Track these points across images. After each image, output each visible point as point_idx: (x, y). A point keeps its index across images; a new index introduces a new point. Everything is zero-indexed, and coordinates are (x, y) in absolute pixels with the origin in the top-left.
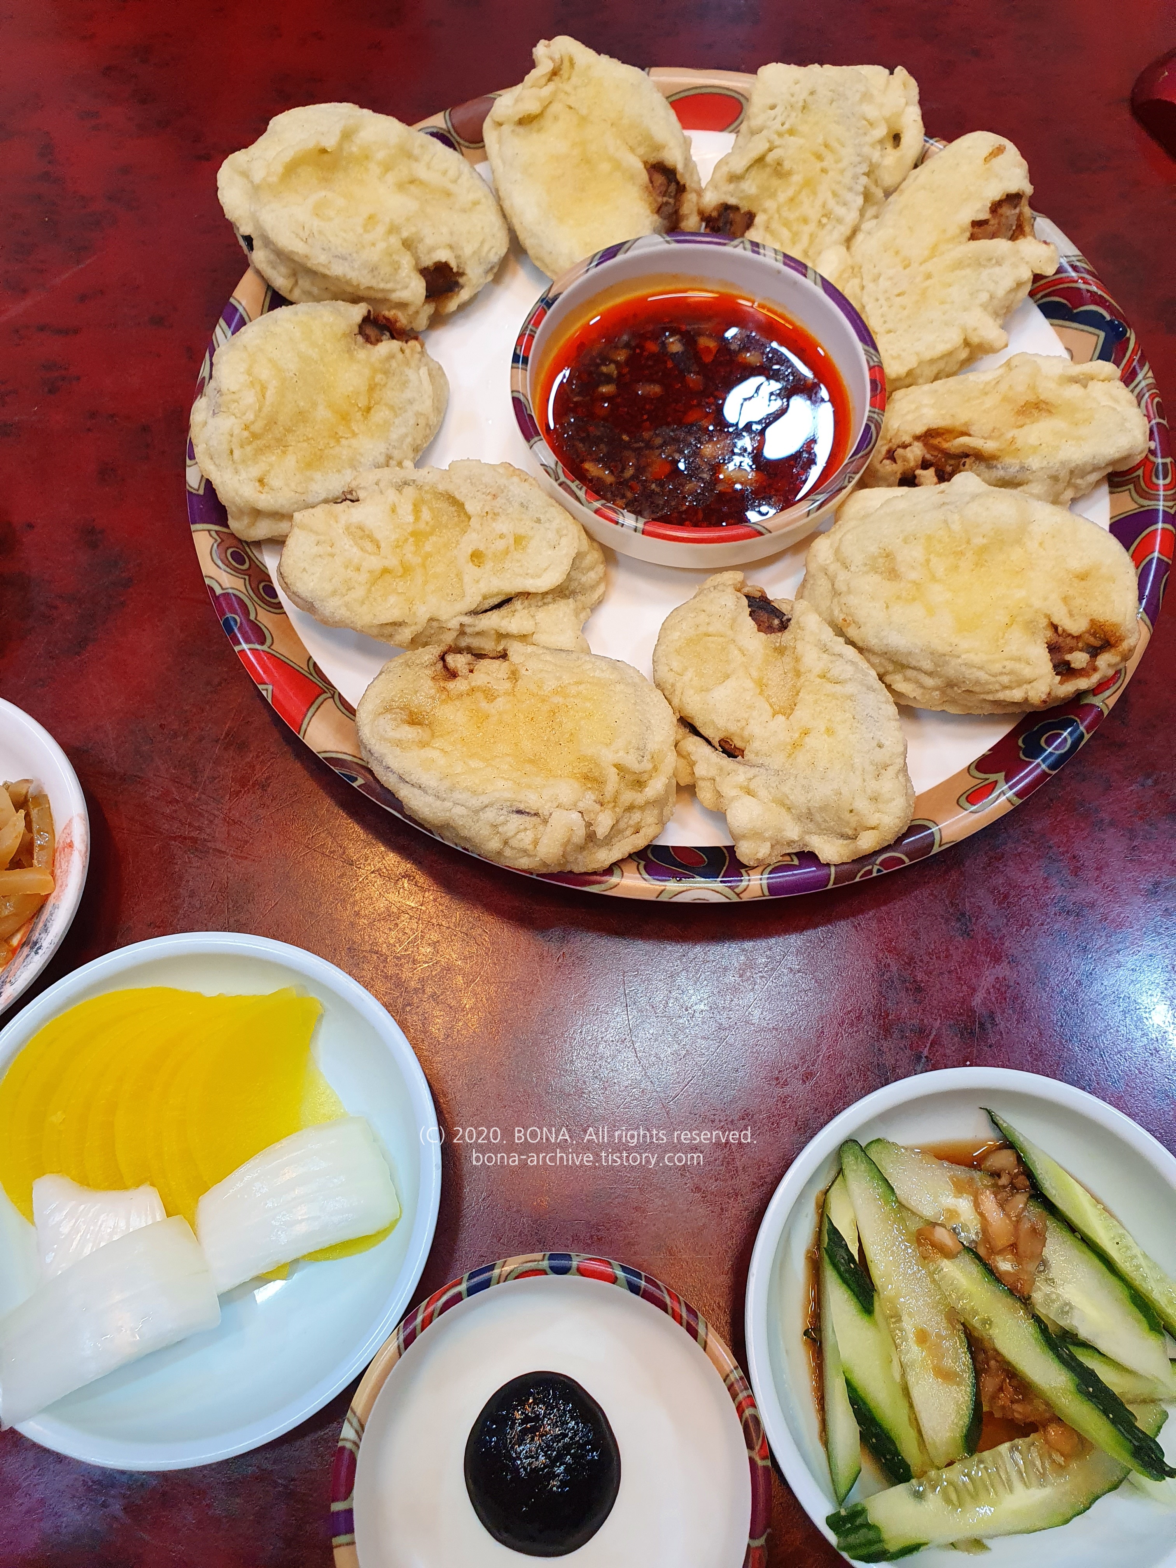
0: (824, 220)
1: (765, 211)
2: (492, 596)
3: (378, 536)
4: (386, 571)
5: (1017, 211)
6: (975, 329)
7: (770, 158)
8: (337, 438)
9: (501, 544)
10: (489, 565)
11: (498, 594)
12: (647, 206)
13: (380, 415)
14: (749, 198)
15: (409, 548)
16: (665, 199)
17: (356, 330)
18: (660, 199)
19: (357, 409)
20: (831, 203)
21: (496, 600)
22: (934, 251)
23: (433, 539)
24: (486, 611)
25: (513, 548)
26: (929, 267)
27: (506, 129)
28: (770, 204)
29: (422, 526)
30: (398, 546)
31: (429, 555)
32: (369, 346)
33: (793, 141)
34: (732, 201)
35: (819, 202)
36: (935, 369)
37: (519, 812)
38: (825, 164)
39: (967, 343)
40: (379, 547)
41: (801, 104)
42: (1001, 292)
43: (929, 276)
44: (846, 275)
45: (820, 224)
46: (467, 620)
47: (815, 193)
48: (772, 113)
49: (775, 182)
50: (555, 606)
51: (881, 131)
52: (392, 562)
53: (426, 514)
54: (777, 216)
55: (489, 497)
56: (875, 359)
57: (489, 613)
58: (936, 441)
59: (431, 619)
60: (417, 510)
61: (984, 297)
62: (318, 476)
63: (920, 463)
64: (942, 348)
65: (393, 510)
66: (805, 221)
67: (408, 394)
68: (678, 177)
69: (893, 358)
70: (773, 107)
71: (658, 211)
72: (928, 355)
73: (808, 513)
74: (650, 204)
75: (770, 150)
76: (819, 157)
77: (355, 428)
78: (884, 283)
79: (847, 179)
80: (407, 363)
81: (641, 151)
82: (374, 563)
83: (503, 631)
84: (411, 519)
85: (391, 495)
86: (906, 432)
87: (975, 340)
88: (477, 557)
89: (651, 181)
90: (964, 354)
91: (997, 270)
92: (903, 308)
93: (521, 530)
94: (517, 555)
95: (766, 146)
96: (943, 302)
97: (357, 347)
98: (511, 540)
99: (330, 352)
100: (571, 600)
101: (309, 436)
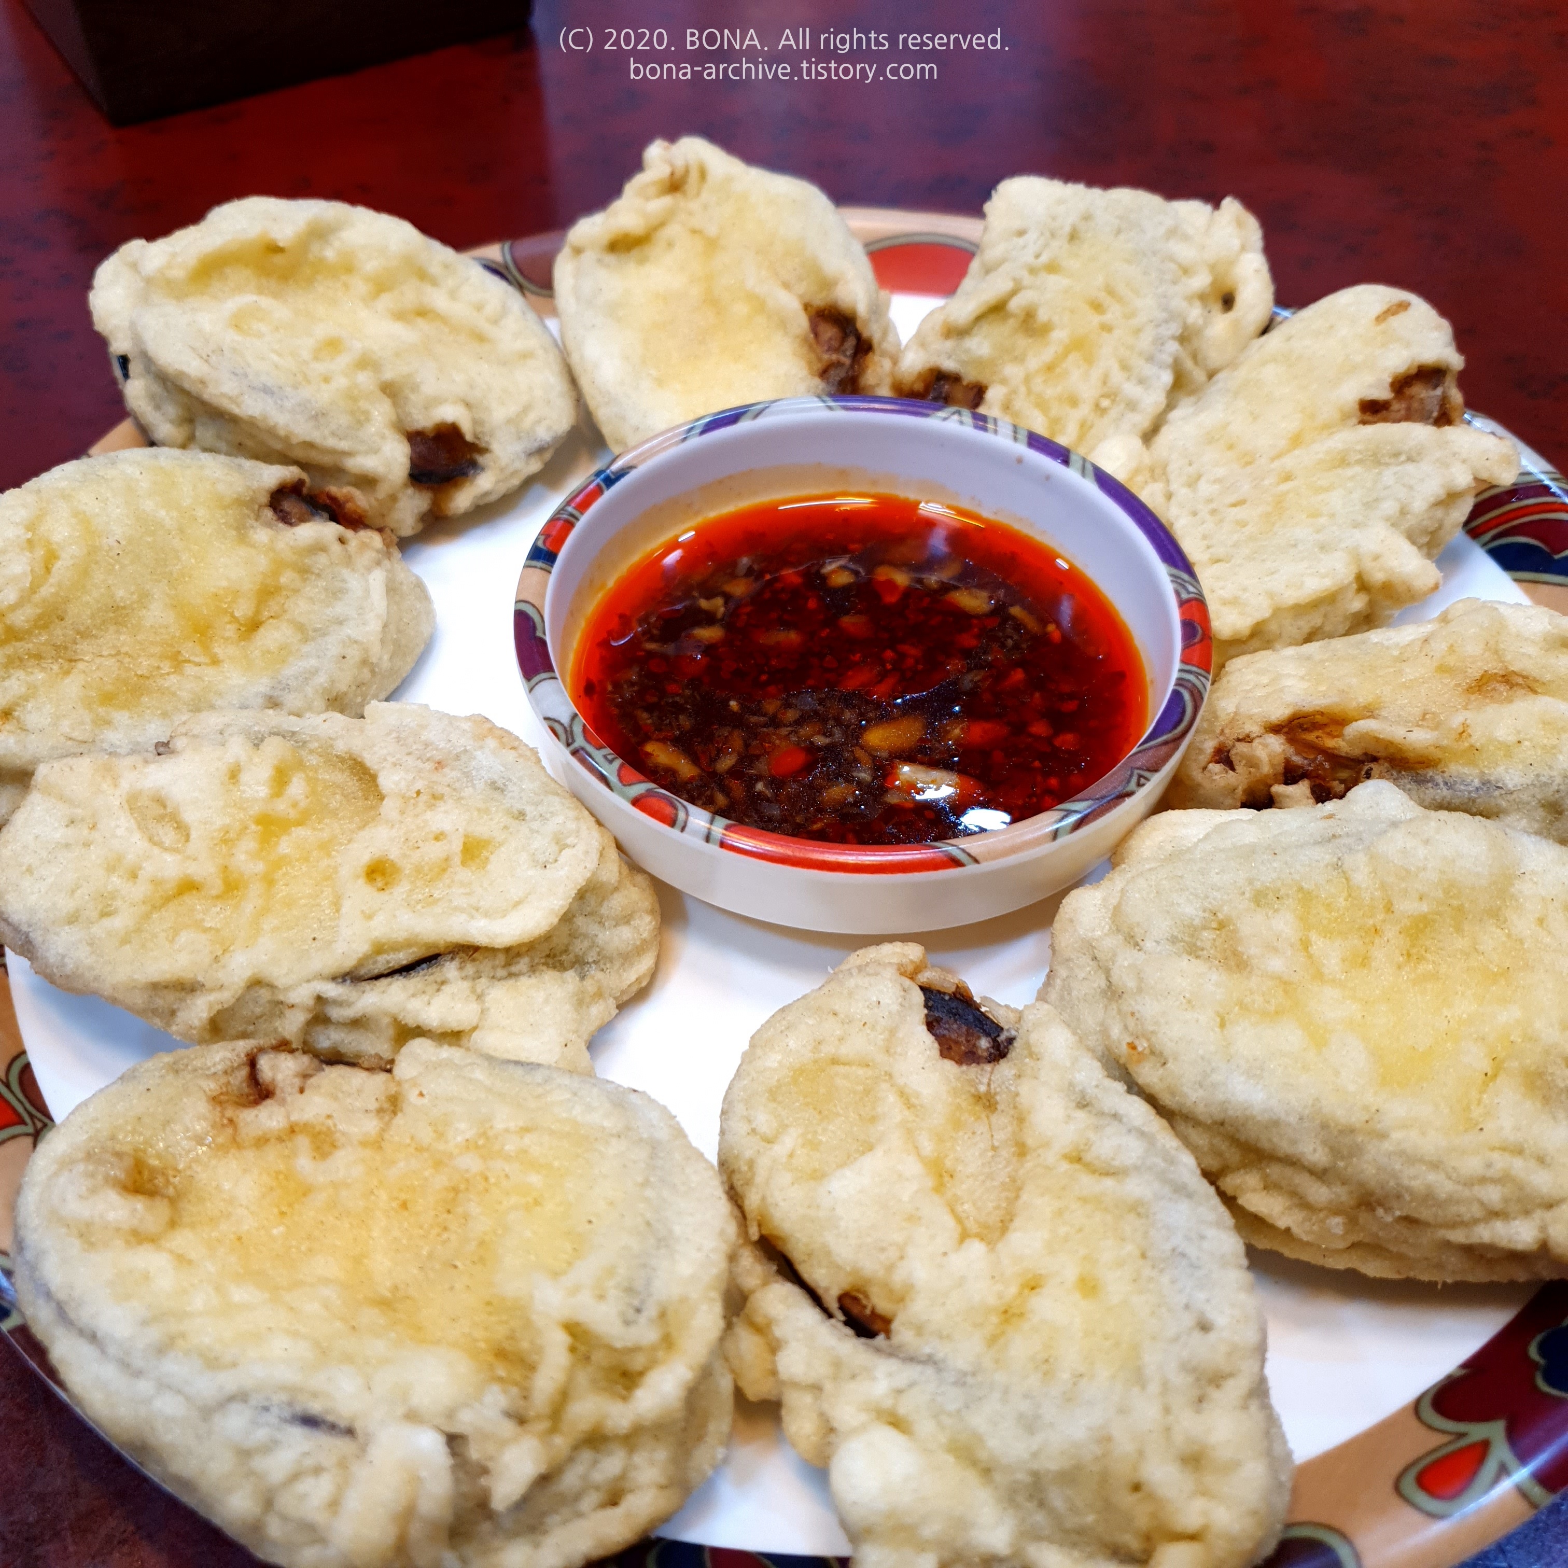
0: (1105, 403)
1: (1004, 381)
2: (395, 947)
3: (190, 816)
4: (188, 886)
5: (1439, 392)
6: (1376, 557)
7: (1014, 305)
9: (434, 852)
10: (401, 890)
11: (408, 944)
12: (803, 364)
13: (275, 635)
14: (979, 362)
15: (247, 845)
16: (834, 357)
17: (265, 499)
18: (826, 357)
19: (227, 618)
20: (1117, 377)
21: (403, 958)
22: (1296, 441)
23: (300, 832)
24: (378, 977)
25: (457, 860)
26: (1288, 462)
27: (589, 256)
28: (1013, 371)
29: (281, 806)
30: (225, 839)
31: (282, 861)
32: (281, 525)
33: (1054, 282)
34: (949, 365)
35: (1096, 374)
36: (1305, 625)
37: (310, 1421)
38: (1108, 318)
39: (1362, 584)
40: (188, 838)
41: (1067, 229)
42: (1419, 504)
43: (1288, 477)
44: (1140, 479)
45: (1100, 410)
46: (332, 990)
47: (1090, 360)
48: (1021, 241)
49: (1022, 342)
50: (533, 980)
51: (1201, 281)
52: (204, 871)
53: (297, 788)
54: (1023, 389)
55: (429, 766)
56: (1191, 589)
57: (384, 982)
58: (1311, 737)
59: (256, 983)
60: (281, 779)
61: (1390, 507)
62: (121, 717)
63: (1280, 769)
65: (234, 774)
66: (1073, 401)
67: (339, 609)
68: (859, 325)
69: (1225, 602)
70: (1021, 233)
71: (824, 373)
72: (1292, 597)
73: (1055, 835)
74: (810, 363)
75: (1014, 293)
76: (1098, 307)
77: (219, 650)
78: (1205, 488)
79: (1145, 341)
80: (348, 561)
81: (802, 288)
82: (169, 867)
83: (411, 1022)
84: (263, 791)
85: (237, 749)
86: (1250, 717)
87: (1378, 576)
88: (380, 872)
89: (816, 335)
90: (1358, 604)
91: (1410, 468)
92: (1242, 524)
93: (482, 829)
94: (464, 874)
95: (1008, 286)
96: (1315, 514)
97: (255, 524)
98: (456, 845)
99: (201, 521)
100: (571, 976)
101: (123, 650)
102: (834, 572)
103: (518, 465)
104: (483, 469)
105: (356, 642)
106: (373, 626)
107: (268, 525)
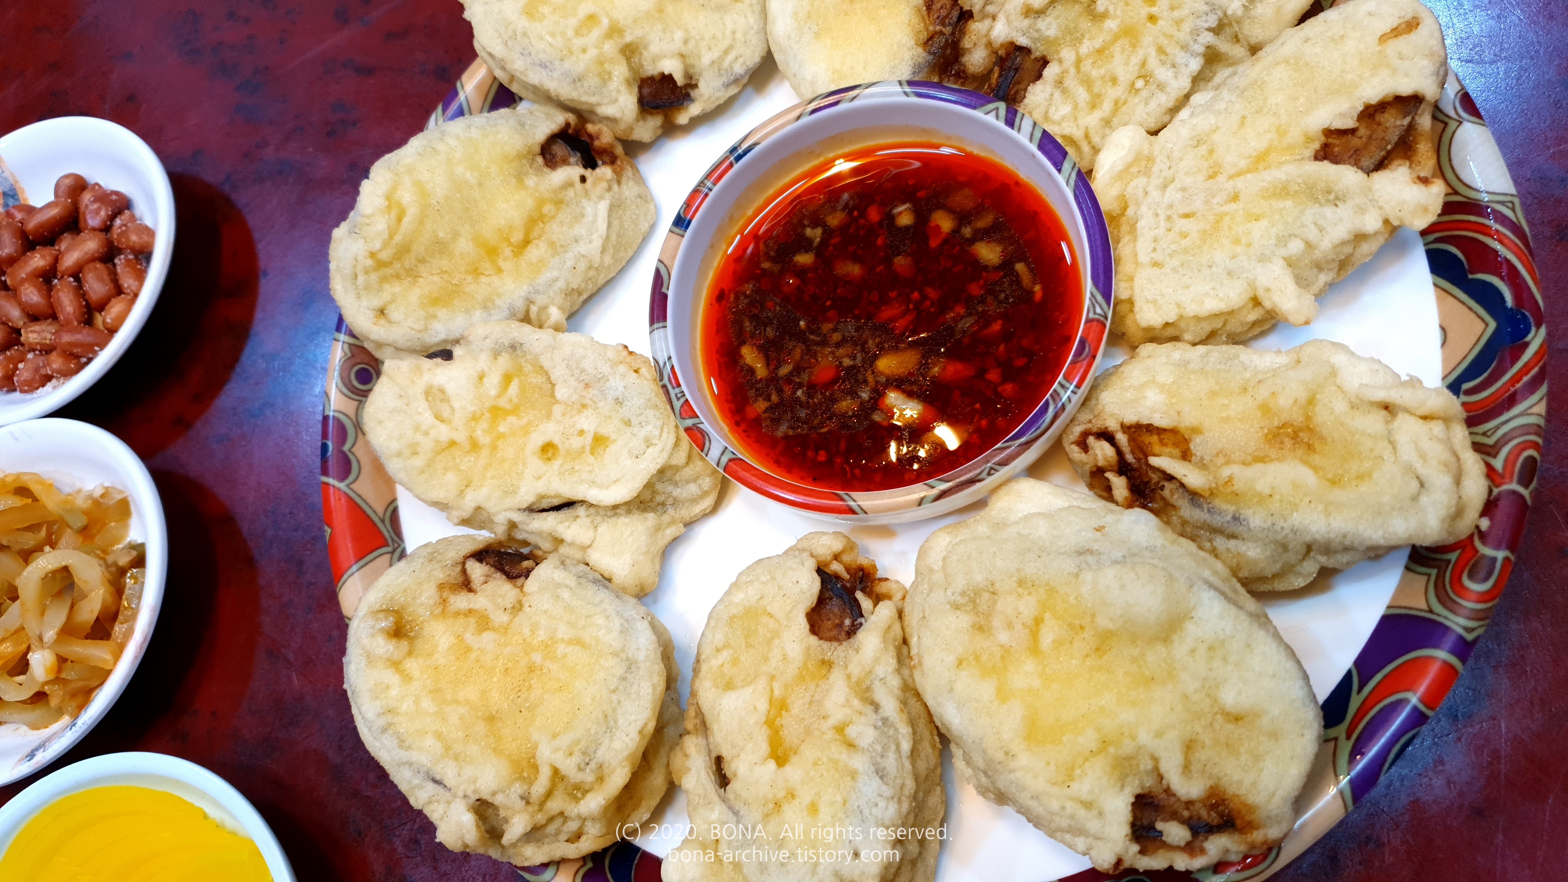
0: (1140, 84)
1: (1061, 60)
3: (456, 402)
4: (452, 444)
5: (1407, 121)
6: (1268, 290)
8: (476, 272)
9: (576, 443)
10: (557, 463)
11: (556, 496)
12: (913, 34)
13: (534, 252)
14: (1045, 40)
15: (483, 425)
16: (939, 28)
17: (538, 149)
18: (932, 27)
19: (507, 243)
20: (1154, 60)
21: (556, 502)
22: (1260, 160)
23: (511, 419)
24: (542, 511)
25: (588, 449)
26: (1240, 184)
28: (1069, 51)
29: (502, 403)
30: (475, 418)
31: (501, 436)
32: (547, 170)
34: (1024, 40)
35: (1137, 59)
37: (435, 781)
39: (1255, 305)
40: (453, 415)
42: (1327, 243)
43: (1234, 198)
44: (1134, 170)
45: (1133, 89)
46: (519, 516)
47: (1134, 46)
49: (1083, 24)
50: (627, 520)
52: (460, 436)
53: (514, 389)
54: (1074, 70)
55: (582, 385)
56: (1098, 310)
57: (545, 514)
58: (1143, 441)
59: (478, 509)
60: (505, 383)
61: (1296, 247)
62: (442, 313)
64: (1212, 305)
65: (481, 377)
66: (1113, 81)
67: (577, 230)
69: (1148, 302)
71: (927, 43)
72: (1192, 309)
77: (501, 263)
78: (1172, 194)
79: (1183, 34)
80: (587, 193)
82: (443, 433)
83: (560, 537)
84: (493, 392)
85: (484, 360)
86: (1112, 416)
87: (1267, 303)
88: (548, 450)
89: (929, 3)
90: (1250, 318)
91: (1329, 211)
92: (1184, 235)
93: (607, 430)
94: (591, 459)
96: (1237, 241)
97: (530, 171)
98: (588, 439)
99: (493, 176)
100: (651, 516)
101: (444, 269)
102: (900, 213)
103: (718, 94)
104: (692, 100)
105: (583, 256)
106: (597, 243)
107: (538, 171)
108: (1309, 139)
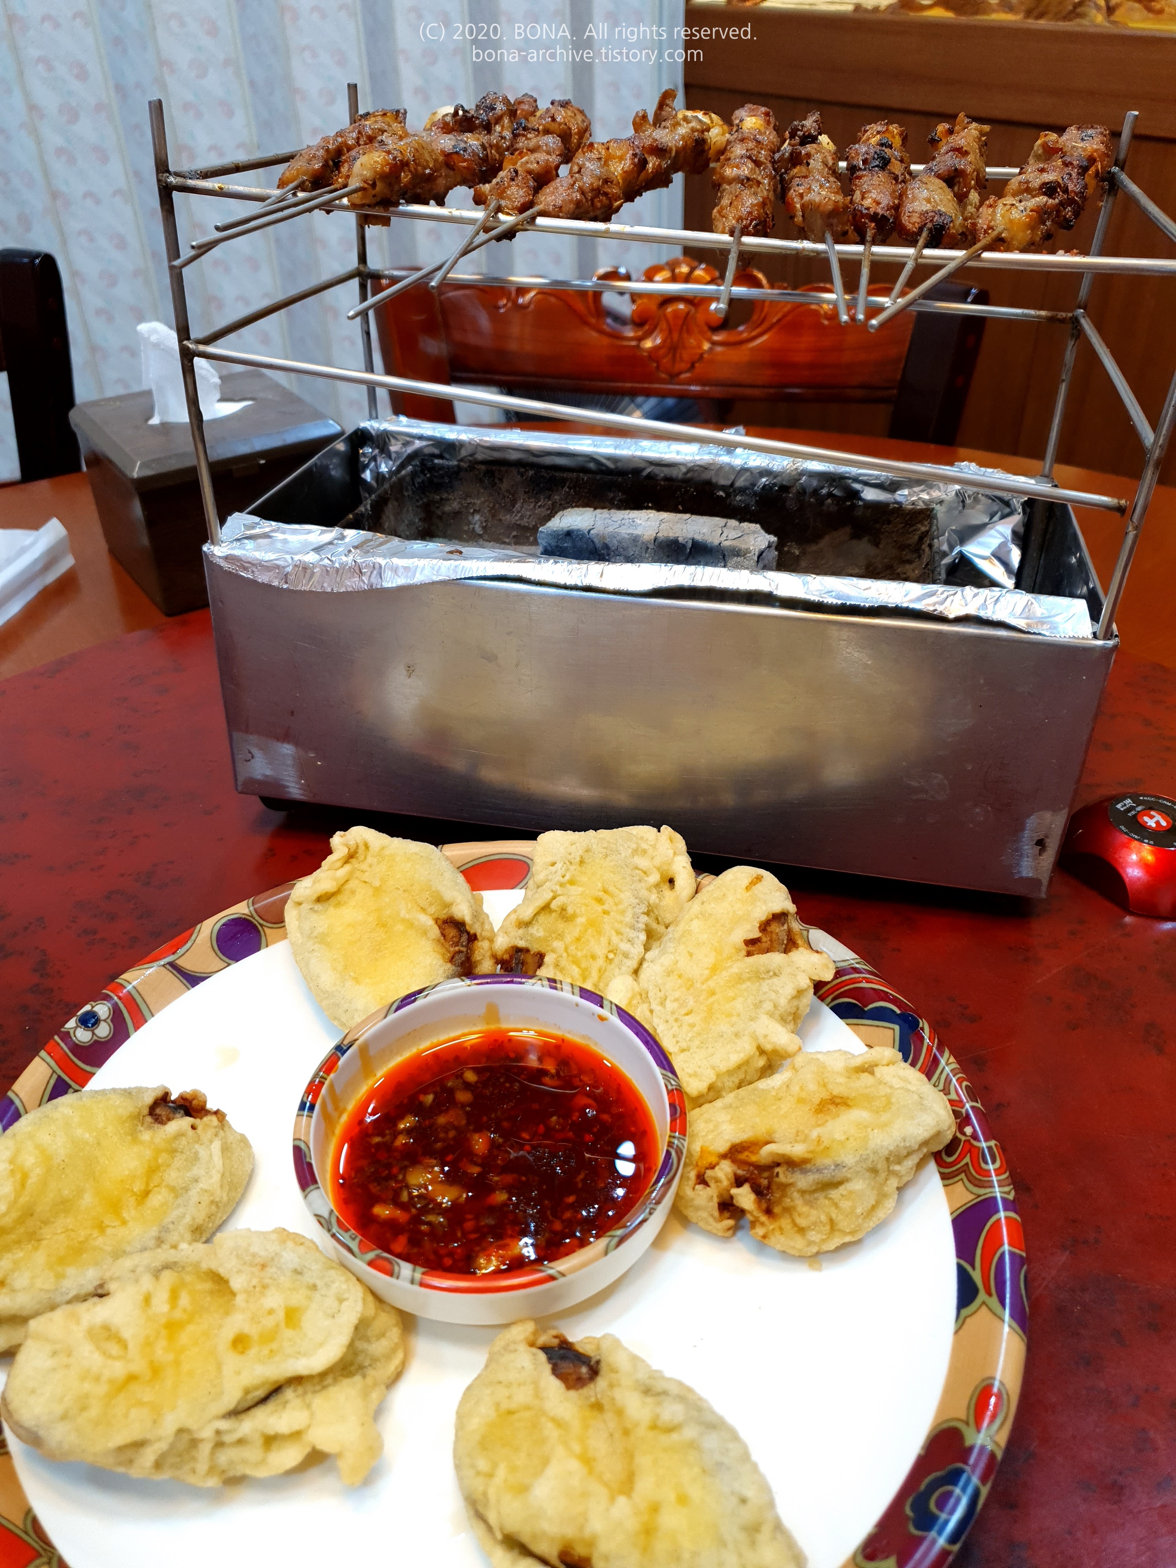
0: (611, 956)
1: (553, 951)
2: (255, 1389)
3: (127, 1334)
4: (131, 1379)
5: (786, 927)
6: (766, 1036)
7: (553, 905)
8: (101, 1226)
9: (269, 1323)
10: (253, 1352)
11: (263, 1385)
12: (439, 956)
14: (539, 939)
15: (162, 1343)
16: (457, 949)
17: (146, 1111)
18: (452, 949)
19: (129, 1194)
20: (615, 939)
21: (260, 1396)
22: (714, 970)
23: (191, 1328)
24: (247, 1410)
25: (283, 1325)
26: (711, 983)
27: (306, 907)
28: (558, 944)
29: (178, 1315)
30: (148, 1344)
31: (183, 1349)
32: (157, 1125)
33: (574, 890)
34: (522, 944)
35: (604, 940)
36: (736, 1080)
38: (606, 907)
39: (762, 1052)
40: (126, 1349)
41: (578, 858)
42: (783, 1001)
43: (713, 993)
44: (635, 1002)
45: (608, 959)
46: (223, 1425)
47: (600, 933)
48: (553, 869)
49: (561, 925)
50: (337, 1388)
51: (655, 875)
52: (138, 1366)
53: (185, 1300)
54: (565, 954)
55: (258, 1269)
56: (674, 1082)
57: (252, 1411)
58: (743, 1156)
59: (181, 1431)
60: (174, 1296)
61: (768, 1006)
62: (72, 1271)
63: (733, 1180)
64: (735, 1059)
65: (147, 1300)
66: (594, 957)
67: (195, 1171)
68: (469, 928)
69: (692, 1077)
70: (553, 864)
71: (451, 960)
72: (724, 1067)
74: (443, 955)
75: (554, 899)
76: (600, 901)
77: (126, 1214)
78: (671, 1005)
79: (628, 918)
80: (198, 1140)
81: (432, 910)
82: (118, 1369)
83: (272, 1433)
84: (165, 1307)
85: (147, 1282)
86: (711, 1151)
87: (768, 1047)
88: (240, 1343)
89: (443, 935)
90: (761, 1062)
91: (776, 980)
92: (693, 1026)
93: (294, 1301)
94: (288, 1333)
95: (548, 896)
96: (730, 1015)
97: (142, 1129)
98: (281, 1316)
99: (110, 1135)
101: (69, 1227)
105: (206, 1191)
106: (216, 1178)
107: (150, 1128)
108: (738, 950)
